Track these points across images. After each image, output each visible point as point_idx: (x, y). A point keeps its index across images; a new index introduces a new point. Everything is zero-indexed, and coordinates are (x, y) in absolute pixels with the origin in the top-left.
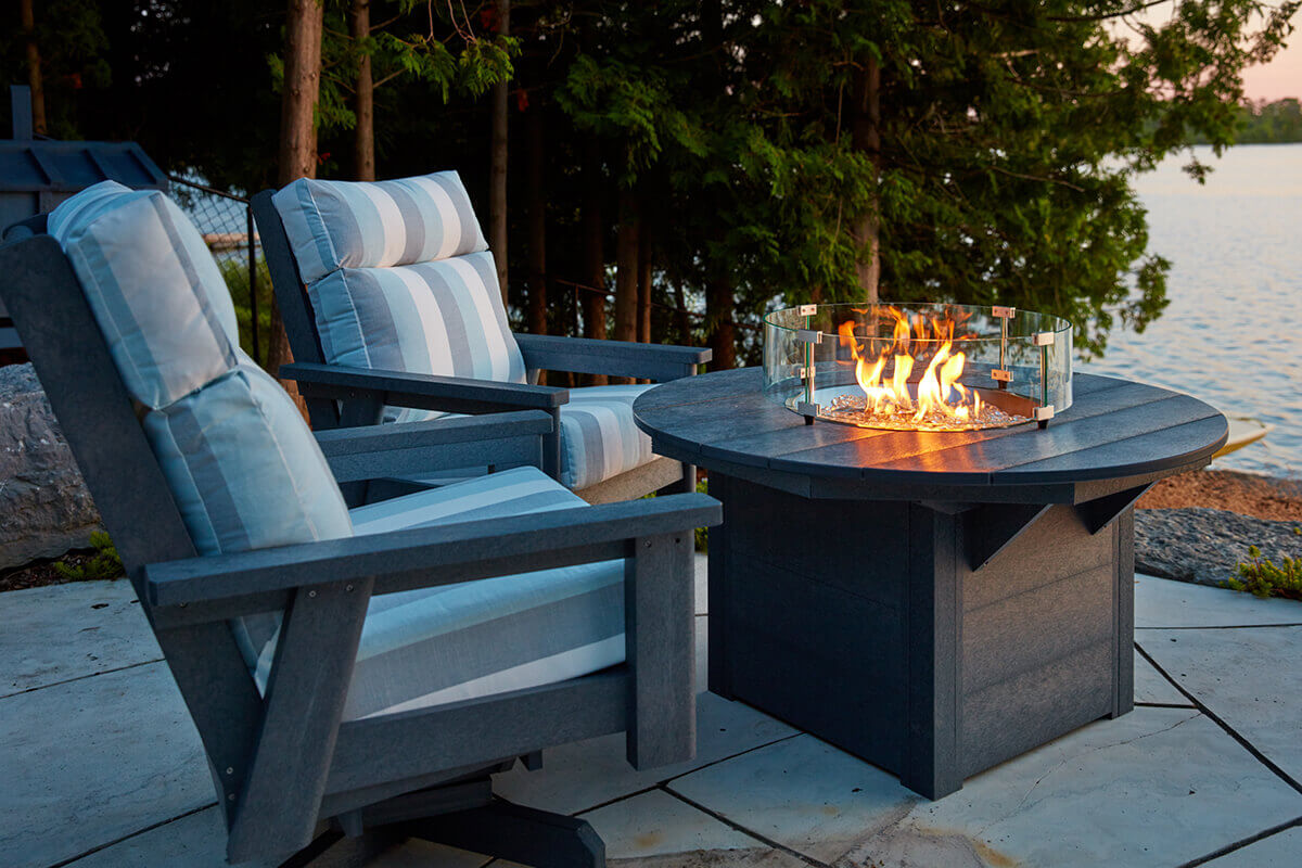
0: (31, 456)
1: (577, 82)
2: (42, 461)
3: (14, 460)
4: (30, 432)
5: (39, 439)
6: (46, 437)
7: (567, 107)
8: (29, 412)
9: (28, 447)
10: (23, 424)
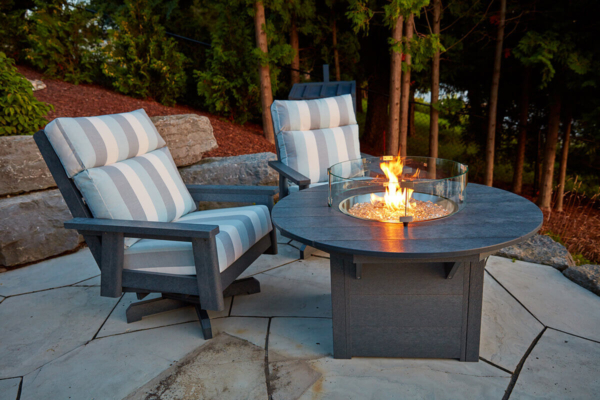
0: (240, 179)
1: (523, 44)
2: (242, 181)
3: (235, 180)
4: (240, 173)
5: (242, 175)
6: (244, 175)
7: (517, 55)
8: (241, 167)
9: (239, 177)
10: (239, 171)
